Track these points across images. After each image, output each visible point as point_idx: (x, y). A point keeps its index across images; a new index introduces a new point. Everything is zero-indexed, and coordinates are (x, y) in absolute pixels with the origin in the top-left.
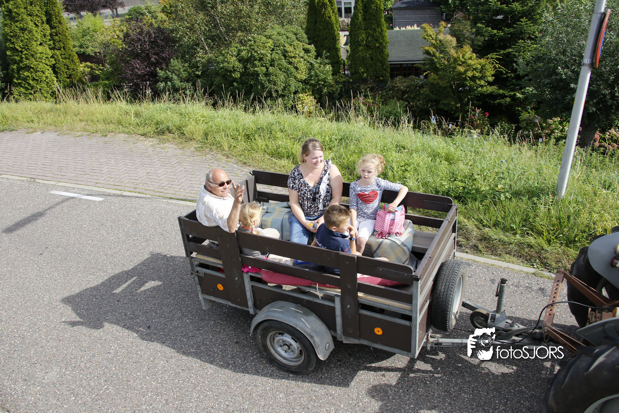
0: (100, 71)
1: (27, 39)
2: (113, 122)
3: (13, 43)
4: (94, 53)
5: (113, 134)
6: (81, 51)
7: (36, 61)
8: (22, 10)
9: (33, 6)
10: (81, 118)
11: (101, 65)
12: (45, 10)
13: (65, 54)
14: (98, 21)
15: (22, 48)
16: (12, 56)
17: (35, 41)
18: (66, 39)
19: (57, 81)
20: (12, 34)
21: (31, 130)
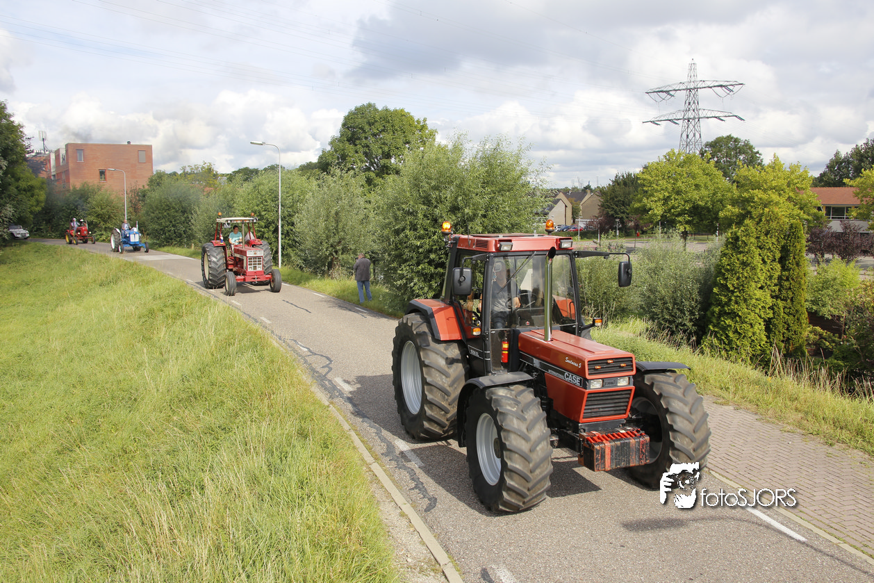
0: (834, 344)
1: (746, 277)
2: (849, 427)
3: (726, 279)
4: (831, 315)
5: (843, 446)
6: (812, 308)
7: (747, 309)
8: (753, 240)
9: (769, 236)
10: (799, 406)
11: (837, 335)
12: (783, 244)
13: (790, 308)
14: (850, 271)
15: (735, 288)
16: (718, 295)
17: (755, 282)
18: (800, 287)
19: (766, 342)
20: (728, 267)
21: (721, 401)
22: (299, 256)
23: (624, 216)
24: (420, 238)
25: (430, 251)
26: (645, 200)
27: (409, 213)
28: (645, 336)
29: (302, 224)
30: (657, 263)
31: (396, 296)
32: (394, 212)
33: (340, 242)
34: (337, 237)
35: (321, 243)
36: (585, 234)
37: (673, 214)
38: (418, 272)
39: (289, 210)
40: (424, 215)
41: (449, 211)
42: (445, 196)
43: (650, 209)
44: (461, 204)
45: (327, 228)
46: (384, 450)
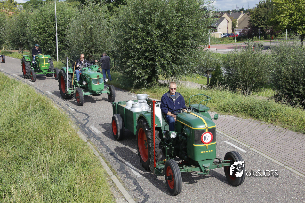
22: (69, 54)
23: (264, 26)
24: (140, 43)
25: (145, 51)
26: (277, 16)
27: (132, 29)
28: (273, 99)
29: (70, 35)
30: (283, 55)
31: (127, 78)
32: (124, 28)
33: (93, 46)
34: (91, 43)
35: (82, 47)
36: (239, 38)
37: (295, 24)
38: (138, 63)
39: (63, 27)
40: (142, 30)
41: (156, 27)
42: (154, 18)
43: (280, 22)
44: (163, 23)
45: (85, 38)
46: (119, 168)
